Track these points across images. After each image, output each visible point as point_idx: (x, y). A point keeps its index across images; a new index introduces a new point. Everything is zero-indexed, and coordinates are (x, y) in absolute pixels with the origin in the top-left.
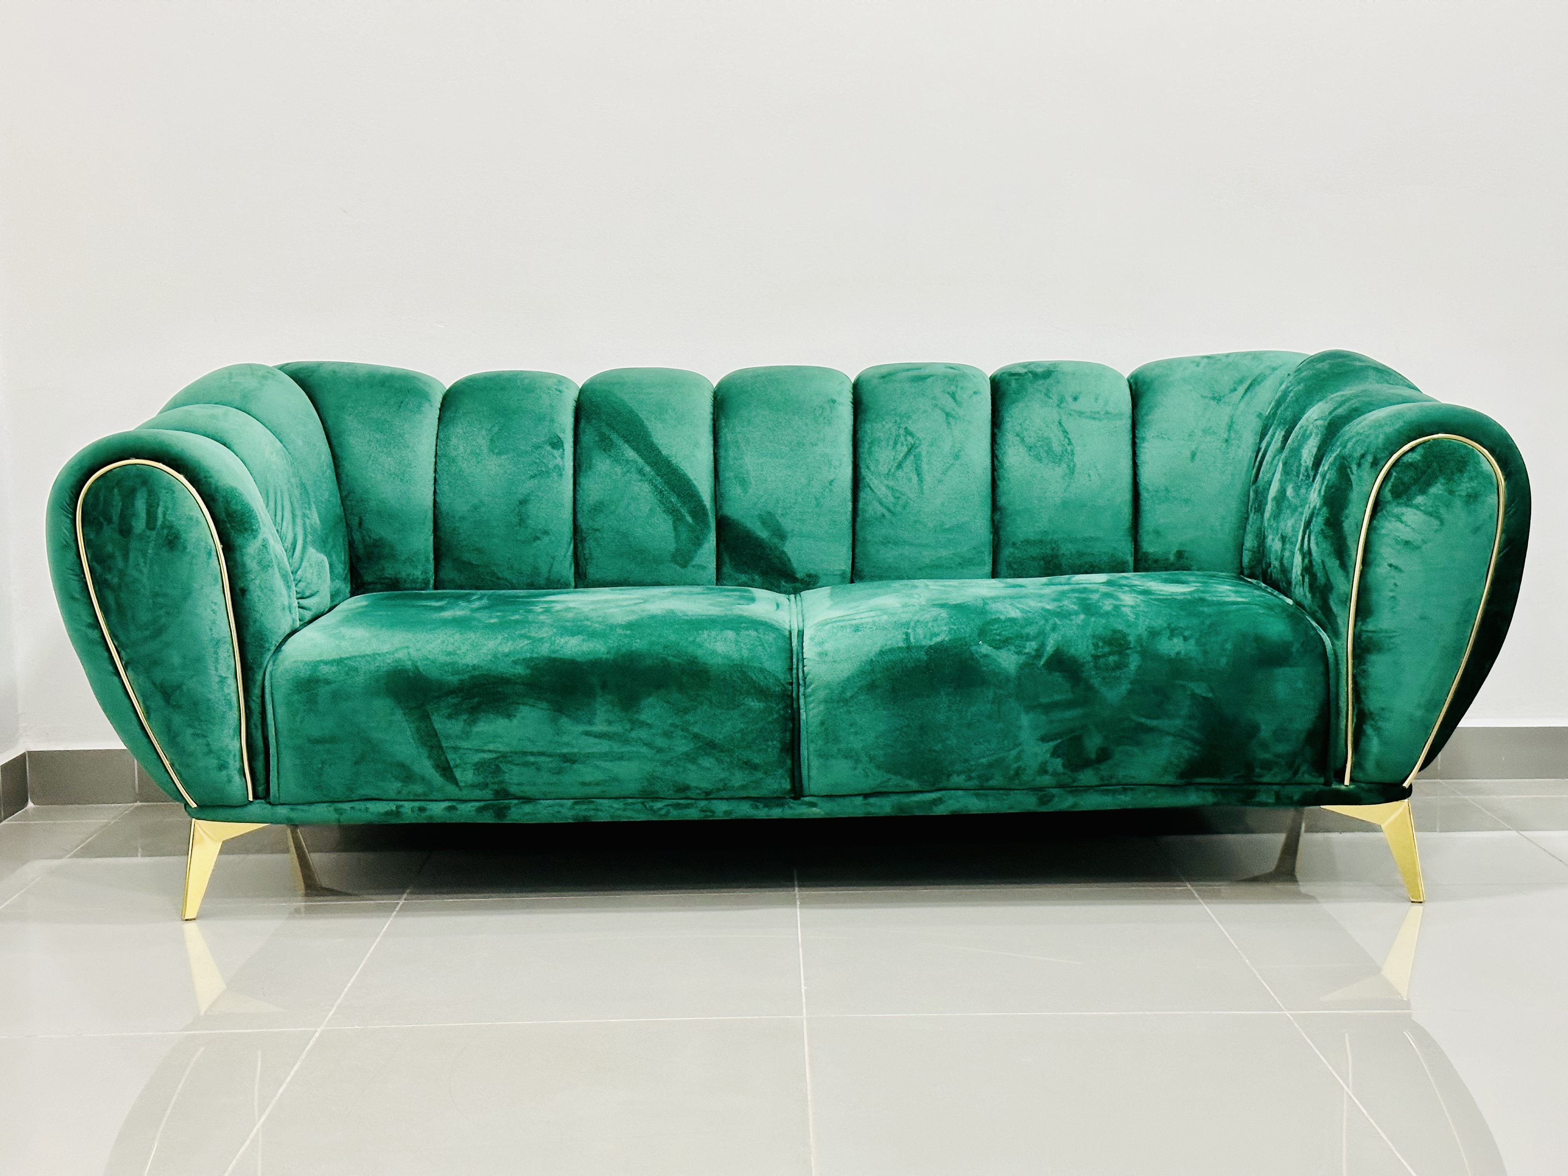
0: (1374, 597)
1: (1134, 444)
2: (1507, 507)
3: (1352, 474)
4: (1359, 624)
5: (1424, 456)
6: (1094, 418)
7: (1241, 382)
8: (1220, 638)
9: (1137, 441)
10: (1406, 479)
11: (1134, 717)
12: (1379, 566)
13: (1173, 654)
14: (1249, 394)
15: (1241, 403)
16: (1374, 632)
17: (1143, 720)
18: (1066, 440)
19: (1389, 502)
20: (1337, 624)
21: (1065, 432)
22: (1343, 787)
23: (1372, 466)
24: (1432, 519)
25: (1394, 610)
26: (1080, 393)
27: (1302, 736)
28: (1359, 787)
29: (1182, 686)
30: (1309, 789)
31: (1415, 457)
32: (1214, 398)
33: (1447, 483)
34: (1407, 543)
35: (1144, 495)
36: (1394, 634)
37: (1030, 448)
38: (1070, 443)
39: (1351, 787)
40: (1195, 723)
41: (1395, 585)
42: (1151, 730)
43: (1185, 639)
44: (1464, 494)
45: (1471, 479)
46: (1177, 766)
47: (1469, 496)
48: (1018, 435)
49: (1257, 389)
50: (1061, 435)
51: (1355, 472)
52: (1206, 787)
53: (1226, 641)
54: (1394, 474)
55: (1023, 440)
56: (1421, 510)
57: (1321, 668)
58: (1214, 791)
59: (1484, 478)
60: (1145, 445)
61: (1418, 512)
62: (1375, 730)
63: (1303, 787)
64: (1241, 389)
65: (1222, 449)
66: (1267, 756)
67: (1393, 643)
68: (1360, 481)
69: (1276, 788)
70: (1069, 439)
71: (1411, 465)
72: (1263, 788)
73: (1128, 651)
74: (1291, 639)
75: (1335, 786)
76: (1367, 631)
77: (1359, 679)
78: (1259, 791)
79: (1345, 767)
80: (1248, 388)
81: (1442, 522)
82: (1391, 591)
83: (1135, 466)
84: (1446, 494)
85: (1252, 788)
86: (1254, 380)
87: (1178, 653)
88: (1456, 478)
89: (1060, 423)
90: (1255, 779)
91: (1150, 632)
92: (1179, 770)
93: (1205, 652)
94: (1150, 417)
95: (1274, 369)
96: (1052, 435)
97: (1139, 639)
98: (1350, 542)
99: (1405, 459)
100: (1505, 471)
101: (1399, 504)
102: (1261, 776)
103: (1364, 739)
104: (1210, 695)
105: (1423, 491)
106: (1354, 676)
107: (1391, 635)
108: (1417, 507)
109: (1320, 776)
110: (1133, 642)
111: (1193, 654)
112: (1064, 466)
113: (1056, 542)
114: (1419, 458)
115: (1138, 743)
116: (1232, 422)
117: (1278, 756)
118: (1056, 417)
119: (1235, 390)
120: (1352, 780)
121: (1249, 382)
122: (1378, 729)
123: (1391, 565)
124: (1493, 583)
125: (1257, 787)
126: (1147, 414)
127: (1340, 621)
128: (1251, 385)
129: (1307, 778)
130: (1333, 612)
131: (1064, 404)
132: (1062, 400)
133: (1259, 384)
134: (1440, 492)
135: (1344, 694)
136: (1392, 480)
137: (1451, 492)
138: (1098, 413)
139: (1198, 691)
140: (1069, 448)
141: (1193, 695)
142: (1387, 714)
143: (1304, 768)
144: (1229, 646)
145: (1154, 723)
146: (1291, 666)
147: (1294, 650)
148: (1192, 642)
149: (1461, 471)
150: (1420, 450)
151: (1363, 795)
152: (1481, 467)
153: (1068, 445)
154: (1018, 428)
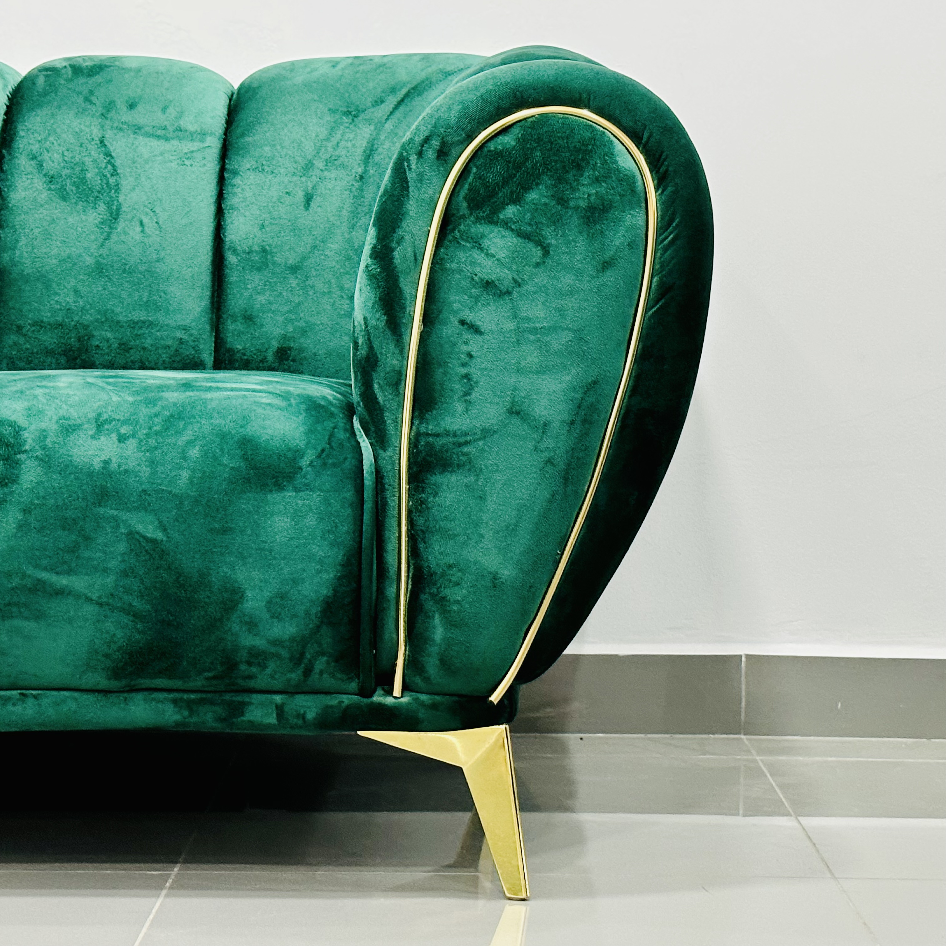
0: (438, 373)
1: (221, 180)
2: (660, 231)
3: (410, 169)
4: (416, 422)
5: (522, 141)
6: (159, 137)
7: (393, 90)
8: (182, 441)
9: (226, 175)
10: (490, 177)
11: (30, 571)
12: (446, 324)
13: (97, 465)
14: (402, 109)
15: (389, 122)
16: (438, 435)
17: (44, 575)
18: (109, 167)
19: (463, 217)
20: (384, 422)
21: (108, 154)
22: (389, 700)
23: (438, 157)
24: (531, 245)
25: (468, 398)
26: (140, 98)
27: (315, 610)
28: (416, 699)
29: (115, 519)
30: (333, 701)
31: (508, 140)
32: (348, 113)
33: (555, 186)
34: (488, 285)
35: (231, 259)
36: (469, 438)
37: (51, 179)
38: (115, 173)
39: (405, 700)
40: (135, 585)
41: (470, 356)
42: (60, 593)
43: (122, 439)
44: (583, 204)
45: (597, 180)
46: (107, 656)
47: (591, 209)
48: (34, 158)
49: (417, 101)
50: (102, 160)
51: (413, 166)
52: (161, 696)
53: (190, 443)
54: (474, 170)
55: (40, 165)
56: (512, 230)
57: (349, 494)
58: (175, 702)
59: (620, 180)
60: (237, 181)
61: (507, 233)
62: (436, 602)
63: (321, 697)
64: (392, 101)
65: (354, 189)
66: (259, 642)
67: (464, 454)
68: (421, 181)
69: (278, 698)
70: (113, 166)
71: (498, 155)
72: (256, 698)
73: (22, 457)
74: (302, 445)
75: (378, 698)
76: (428, 435)
77: (415, 516)
78: (250, 703)
79: (395, 665)
80: (402, 100)
81: (546, 252)
82: (464, 365)
83: (220, 213)
84: (553, 203)
85: (239, 698)
86: (413, 89)
87: (106, 462)
88: (570, 176)
89: (102, 142)
90: (241, 682)
91: (62, 426)
92: (109, 663)
93: (152, 463)
94: (249, 139)
95: (448, 74)
96: (88, 160)
97: (43, 435)
98: (405, 284)
99: (492, 146)
100: (657, 172)
101: (478, 220)
102: (250, 677)
103: (420, 618)
104: (159, 535)
105: (516, 200)
106: (409, 512)
107: (462, 440)
108: (506, 224)
109: (351, 679)
110: (30, 441)
111: (132, 464)
112: (102, 207)
113: (86, 327)
114: (513, 143)
115: (39, 616)
116: (372, 150)
117: (276, 642)
118: (96, 133)
119: (382, 102)
120: (405, 688)
121: (404, 91)
122: (442, 601)
123: (462, 322)
124: (639, 359)
125: (245, 698)
126: (243, 135)
127: (388, 417)
128: (407, 95)
129: (328, 681)
130: (378, 403)
131: (112, 114)
132: (110, 106)
133: (419, 95)
134: (544, 200)
135: (394, 541)
136: (471, 179)
137: (562, 201)
138: (165, 128)
139: (140, 528)
140: (112, 181)
141: (131, 535)
142: (455, 575)
143: (320, 664)
144: (194, 452)
145: (63, 581)
146: (297, 490)
147: (304, 462)
148: (132, 443)
149: (579, 167)
150: (516, 130)
151: (422, 714)
152: (616, 162)
153: (112, 175)
154: (35, 148)
